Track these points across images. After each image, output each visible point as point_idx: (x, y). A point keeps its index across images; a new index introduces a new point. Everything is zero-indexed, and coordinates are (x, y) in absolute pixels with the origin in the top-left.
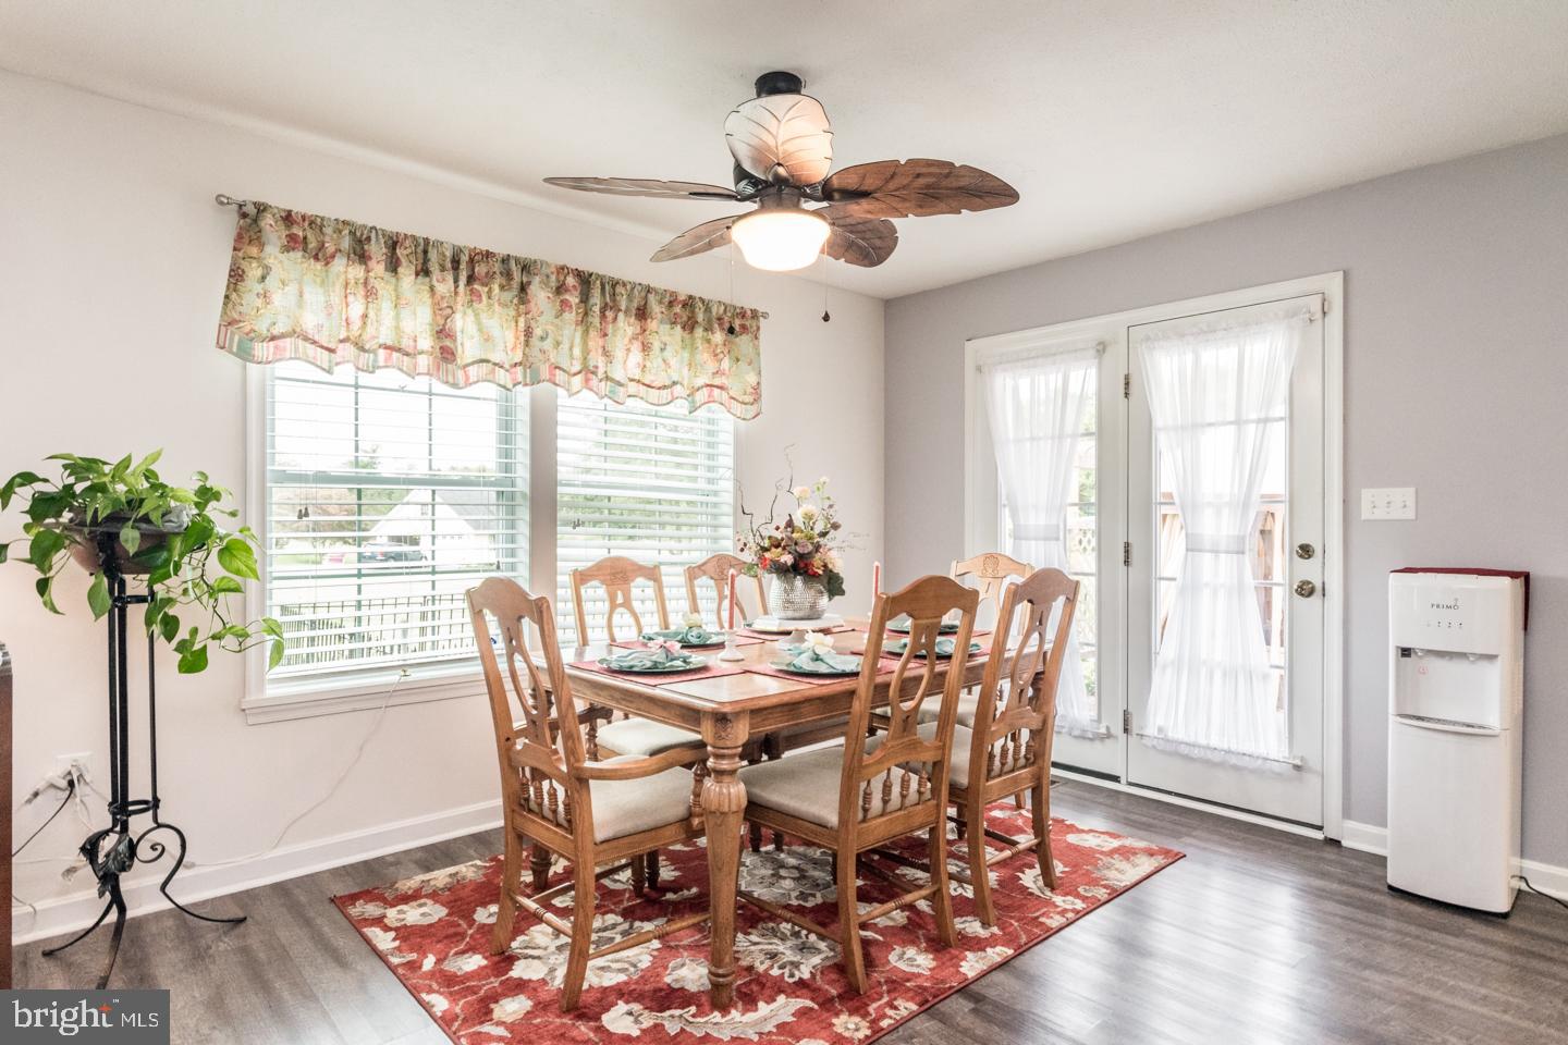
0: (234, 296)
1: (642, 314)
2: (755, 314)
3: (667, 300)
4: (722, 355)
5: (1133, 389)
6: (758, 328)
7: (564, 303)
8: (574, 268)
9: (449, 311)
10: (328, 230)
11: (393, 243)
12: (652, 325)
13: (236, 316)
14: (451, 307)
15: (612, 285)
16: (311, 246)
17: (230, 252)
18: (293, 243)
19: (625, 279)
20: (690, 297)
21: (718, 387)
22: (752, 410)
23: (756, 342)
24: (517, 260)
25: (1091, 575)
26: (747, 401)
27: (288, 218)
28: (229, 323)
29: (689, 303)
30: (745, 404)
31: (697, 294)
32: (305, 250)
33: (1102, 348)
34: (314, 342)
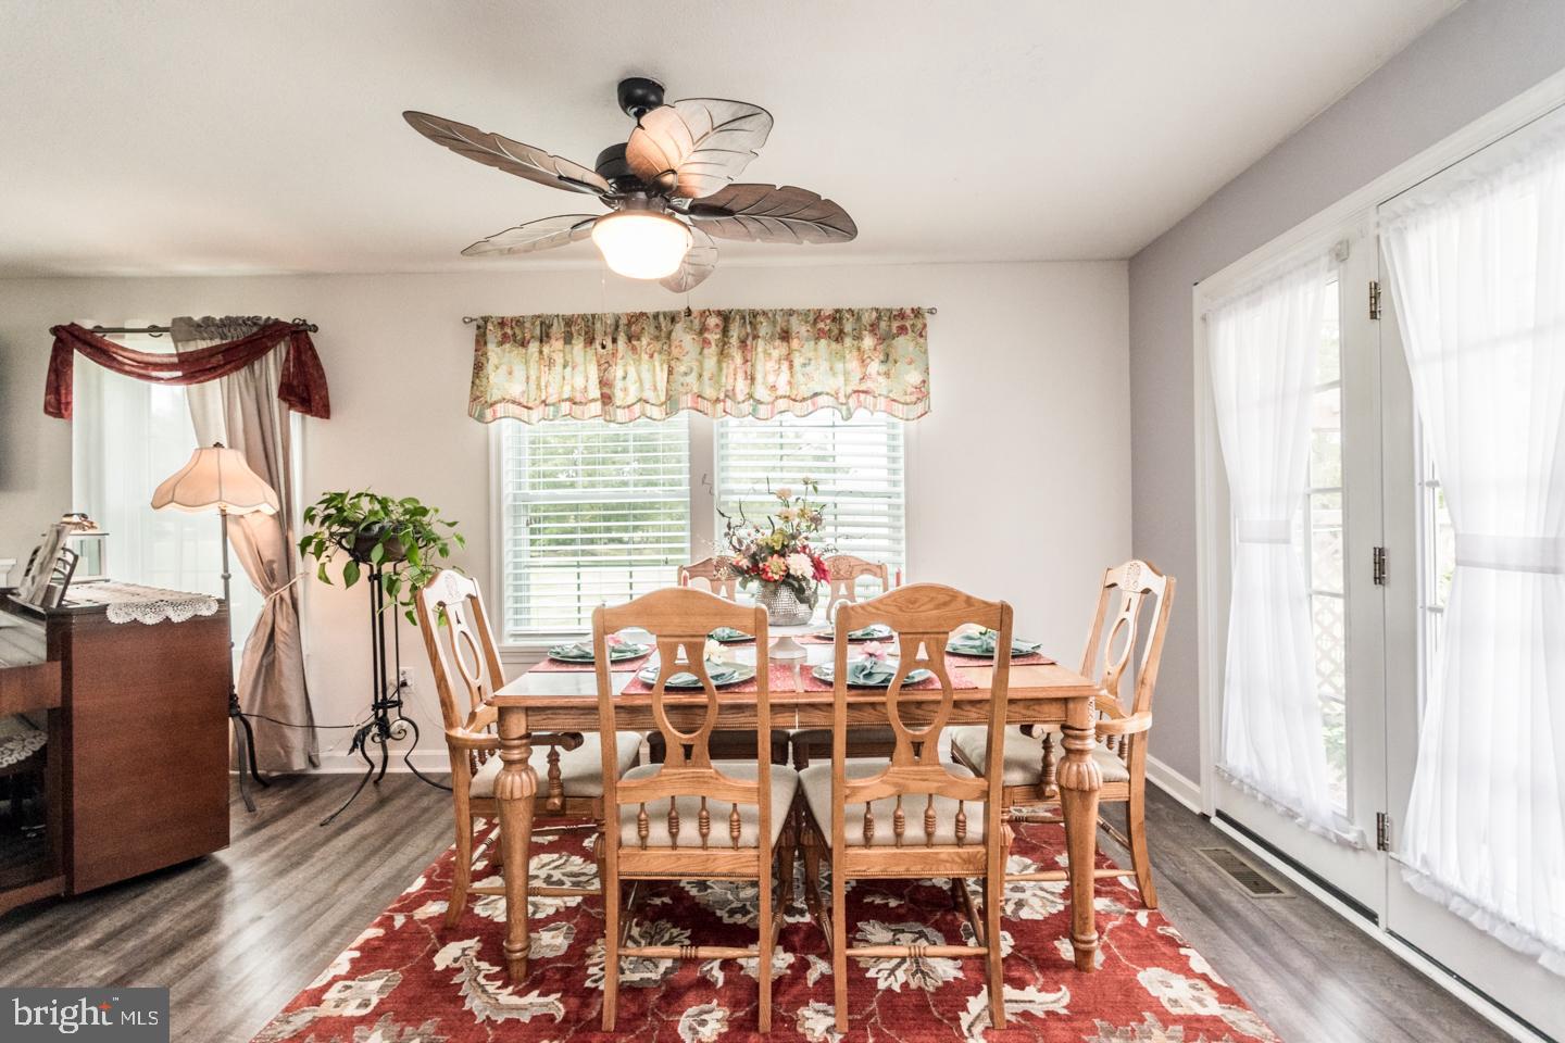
0: (477, 381)
1: (785, 336)
2: (917, 313)
3: (811, 318)
4: (869, 360)
5: (1383, 304)
6: (925, 326)
7: (706, 342)
8: (716, 309)
9: (606, 365)
10: (527, 325)
11: (569, 322)
12: (795, 343)
13: (478, 394)
14: (607, 362)
15: (752, 318)
16: (518, 338)
17: (473, 353)
18: (504, 339)
19: (766, 308)
20: (837, 311)
21: (863, 392)
22: (920, 408)
23: (922, 340)
24: (665, 314)
25: (1336, 595)
26: (908, 401)
27: (502, 323)
28: (475, 399)
29: (837, 317)
30: (907, 404)
31: (845, 306)
32: (515, 341)
33: (1340, 254)
34: (519, 404)
